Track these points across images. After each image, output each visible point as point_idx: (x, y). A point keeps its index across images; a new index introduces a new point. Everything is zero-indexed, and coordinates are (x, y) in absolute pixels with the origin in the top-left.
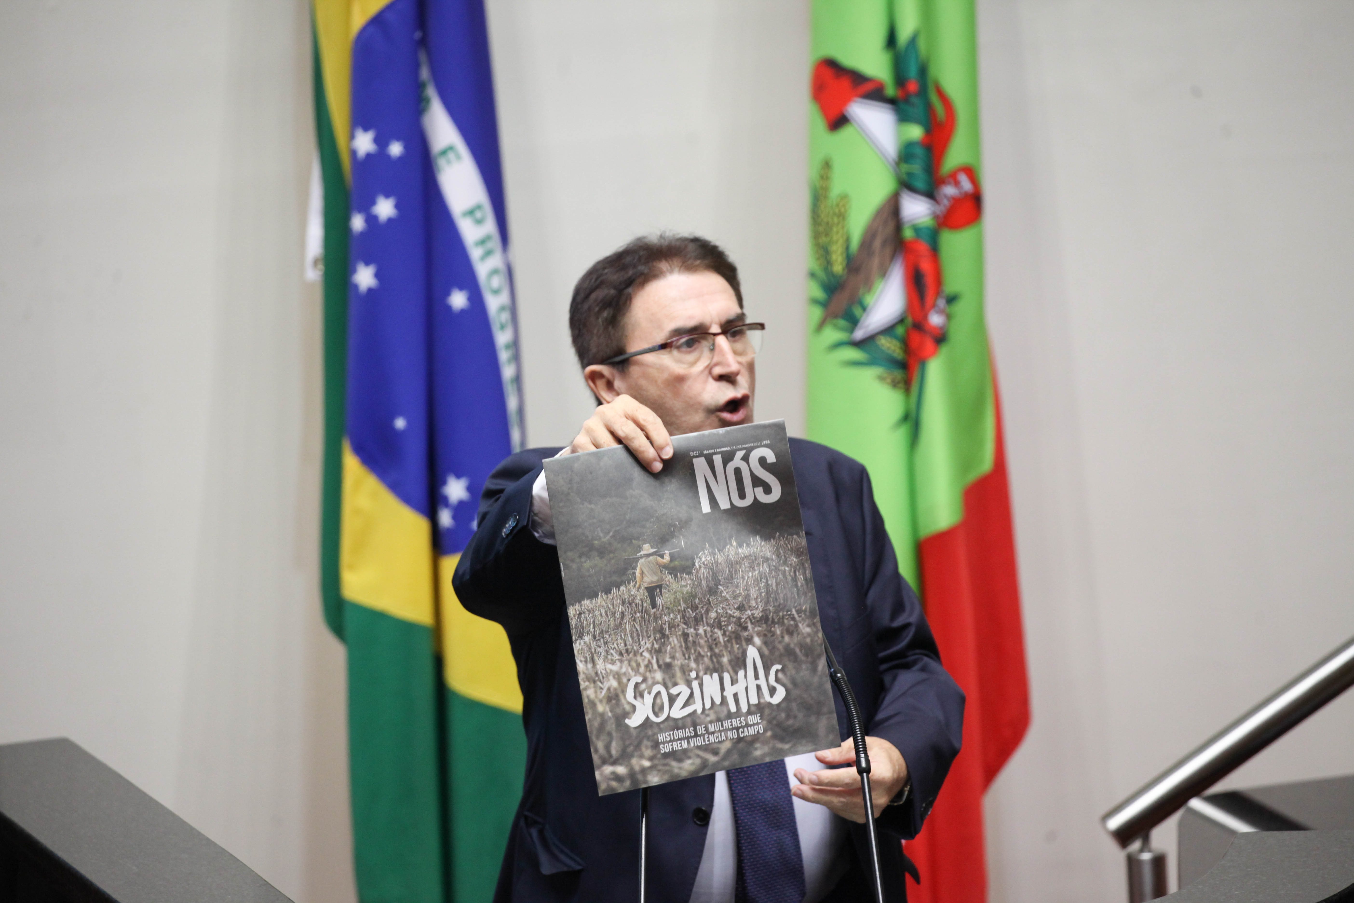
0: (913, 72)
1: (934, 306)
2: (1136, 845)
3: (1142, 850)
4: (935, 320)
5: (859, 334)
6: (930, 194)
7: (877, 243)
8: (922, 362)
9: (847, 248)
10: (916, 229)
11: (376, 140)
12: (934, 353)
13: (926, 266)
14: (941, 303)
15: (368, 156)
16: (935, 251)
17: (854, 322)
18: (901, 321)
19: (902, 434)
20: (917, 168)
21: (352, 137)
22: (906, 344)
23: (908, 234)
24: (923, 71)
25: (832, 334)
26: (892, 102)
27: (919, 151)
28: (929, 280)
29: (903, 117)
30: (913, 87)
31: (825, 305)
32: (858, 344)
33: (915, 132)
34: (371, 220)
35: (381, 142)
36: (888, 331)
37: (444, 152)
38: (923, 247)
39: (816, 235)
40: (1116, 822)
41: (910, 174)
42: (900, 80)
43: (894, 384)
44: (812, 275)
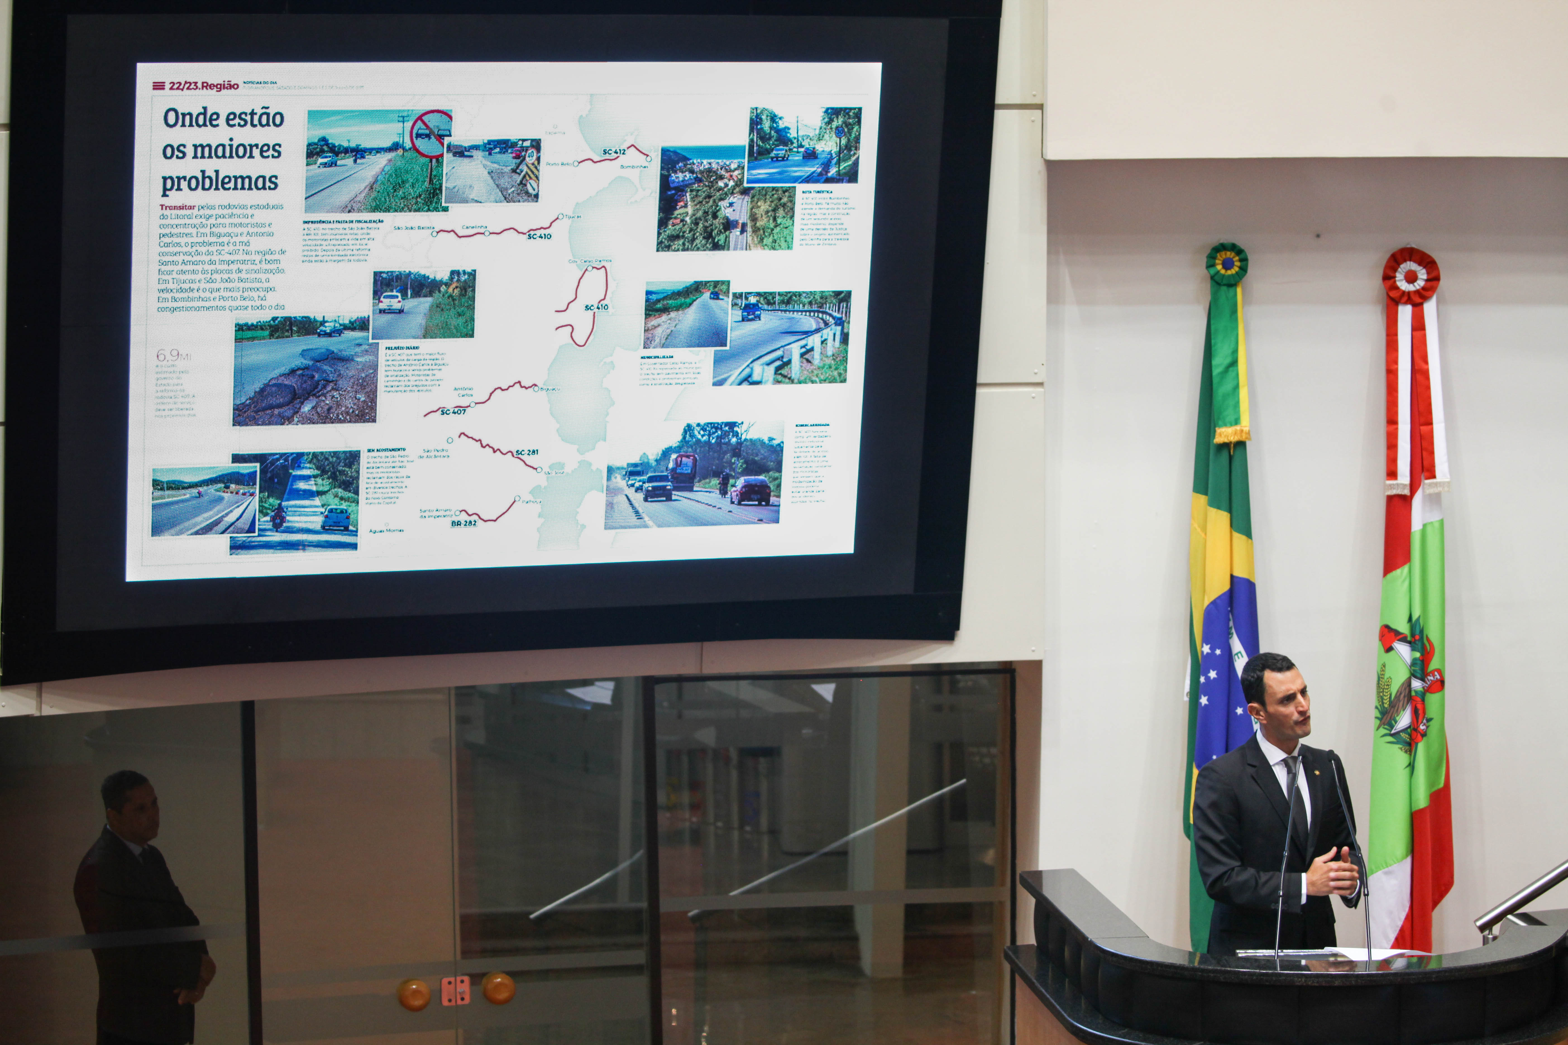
0: (1417, 632)
1: (1422, 722)
2: (1487, 932)
3: (1489, 934)
4: (1422, 727)
5: (1393, 732)
6: (1422, 679)
7: (1402, 696)
8: (1417, 744)
9: (1390, 697)
10: (1416, 692)
11: (1210, 649)
12: (1421, 741)
13: (1419, 706)
14: (1425, 721)
15: (1208, 653)
16: (1423, 701)
17: (1392, 727)
18: (1409, 727)
19: (1408, 770)
20: (1417, 668)
21: (1202, 647)
22: (1410, 735)
23: (1413, 694)
24: (1422, 631)
25: (1383, 731)
26: (1409, 642)
27: (1419, 662)
28: (1420, 712)
29: (1413, 649)
30: (1417, 637)
31: (1380, 719)
32: (1392, 735)
33: (1418, 655)
34: (1208, 678)
35: (1213, 649)
36: (1404, 730)
37: (1237, 654)
38: (1419, 699)
39: (1378, 693)
40: (1479, 923)
41: (1414, 670)
42: (1413, 635)
43: (1406, 752)
44: (1376, 708)
